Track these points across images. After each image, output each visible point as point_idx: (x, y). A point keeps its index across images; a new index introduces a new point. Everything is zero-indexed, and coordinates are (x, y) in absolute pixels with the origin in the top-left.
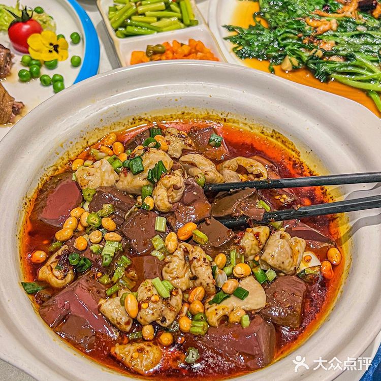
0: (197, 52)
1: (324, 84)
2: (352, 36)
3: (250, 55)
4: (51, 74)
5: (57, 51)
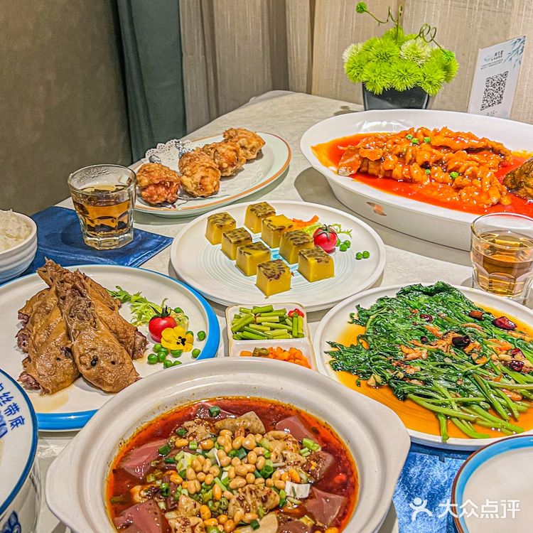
0: (295, 358)
2: (437, 366)
4: (173, 360)
5: (184, 344)
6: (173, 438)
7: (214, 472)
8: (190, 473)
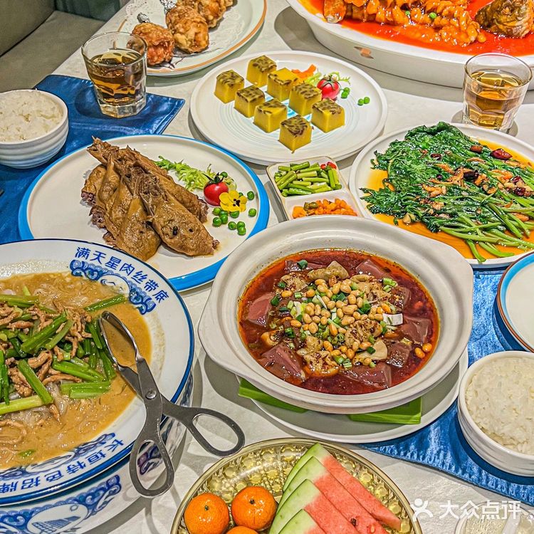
0: (341, 208)
1: (434, 234)
2: (457, 200)
3: (380, 211)
4: (236, 221)
5: (239, 205)
6: (278, 290)
7: (326, 315)
8: (306, 317)
